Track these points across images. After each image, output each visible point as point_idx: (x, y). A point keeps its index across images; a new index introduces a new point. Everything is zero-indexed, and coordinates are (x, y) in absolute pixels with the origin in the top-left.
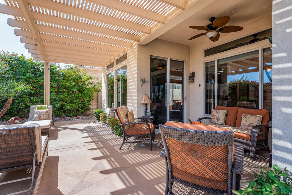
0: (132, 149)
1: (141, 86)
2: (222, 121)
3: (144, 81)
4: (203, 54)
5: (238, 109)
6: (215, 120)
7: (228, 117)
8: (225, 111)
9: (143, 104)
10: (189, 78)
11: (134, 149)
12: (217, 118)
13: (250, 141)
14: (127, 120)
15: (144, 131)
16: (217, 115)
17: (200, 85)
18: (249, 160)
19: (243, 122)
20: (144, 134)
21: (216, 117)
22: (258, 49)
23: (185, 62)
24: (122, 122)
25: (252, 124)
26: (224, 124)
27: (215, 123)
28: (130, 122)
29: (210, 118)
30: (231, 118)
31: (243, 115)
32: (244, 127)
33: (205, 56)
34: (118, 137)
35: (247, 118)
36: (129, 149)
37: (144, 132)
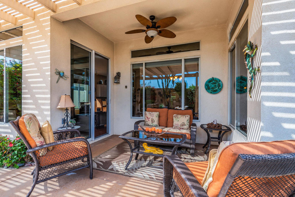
0: (54, 187)
1: (57, 82)
2: (156, 123)
3: (62, 74)
4: (130, 55)
5: (168, 110)
6: (150, 123)
7: (161, 118)
8: (158, 113)
9: (61, 109)
10: (115, 78)
11: (60, 186)
12: (152, 120)
13: (191, 139)
14: (42, 139)
15: (77, 151)
16: (151, 118)
17: (126, 87)
18: (189, 157)
19: (175, 122)
20: (78, 156)
21: (150, 120)
22: (181, 59)
23: (109, 59)
24: (33, 145)
25: (184, 123)
26: (158, 126)
27: (150, 126)
28: (48, 142)
29: (144, 121)
30: (163, 119)
31: (174, 116)
32: (177, 127)
33: (132, 58)
34: (8, 170)
35: (178, 118)
36: (49, 190)
37: (79, 153)
